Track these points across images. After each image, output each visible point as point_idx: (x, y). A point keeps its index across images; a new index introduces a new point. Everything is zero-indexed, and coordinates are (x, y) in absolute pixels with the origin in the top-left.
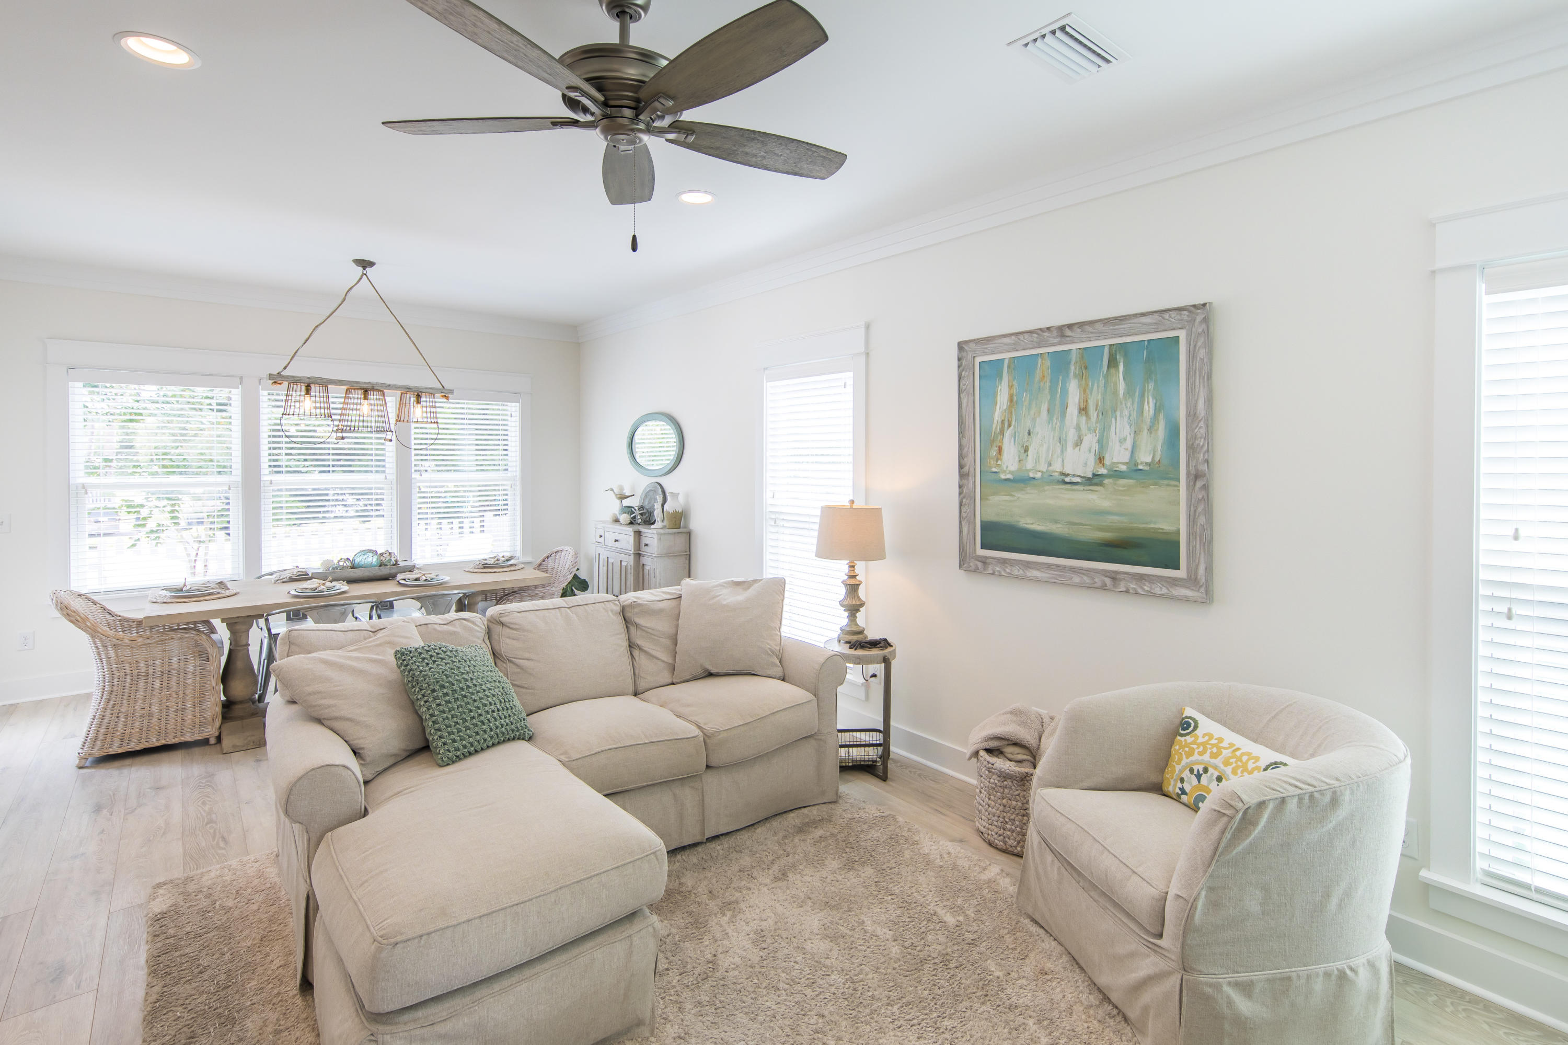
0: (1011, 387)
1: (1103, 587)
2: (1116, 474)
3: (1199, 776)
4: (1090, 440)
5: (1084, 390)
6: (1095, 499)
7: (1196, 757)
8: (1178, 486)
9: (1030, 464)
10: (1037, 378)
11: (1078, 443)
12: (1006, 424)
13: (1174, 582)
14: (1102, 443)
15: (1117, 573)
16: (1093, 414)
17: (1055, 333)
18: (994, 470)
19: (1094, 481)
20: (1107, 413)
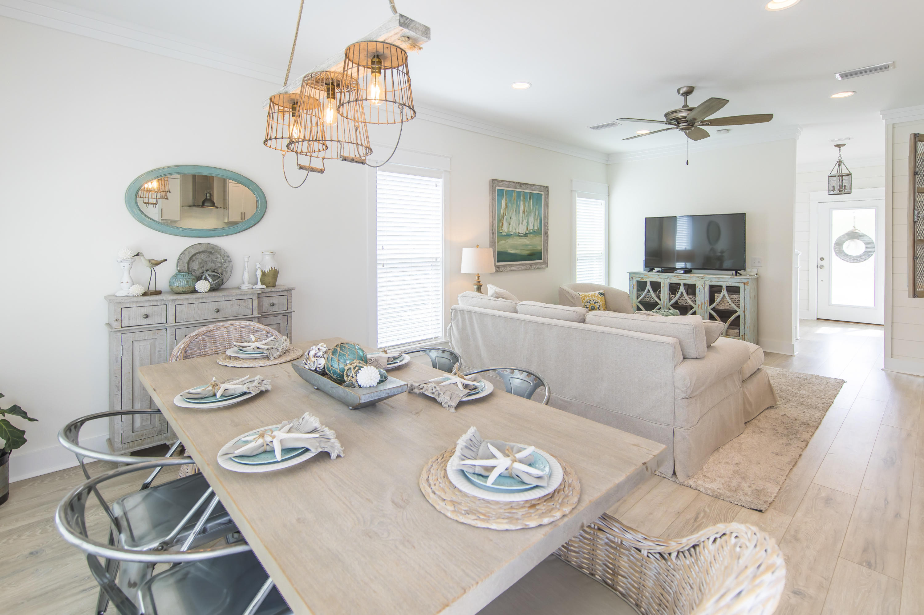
0: (506, 201)
1: (529, 269)
2: (530, 233)
3: (590, 303)
4: (525, 221)
5: (524, 206)
6: (526, 241)
7: (586, 299)
8: (542, 236)
9: (510, 230)
10: (513, 199)
11: (522, 223)
12: (504, 214)
13: (541, 264)
14: (527, 223)
15: (531, 263)
16: (526, 214)
17: (519, 185)
18: (501, 231)
19: (526, 235)
20: (529, 213)
